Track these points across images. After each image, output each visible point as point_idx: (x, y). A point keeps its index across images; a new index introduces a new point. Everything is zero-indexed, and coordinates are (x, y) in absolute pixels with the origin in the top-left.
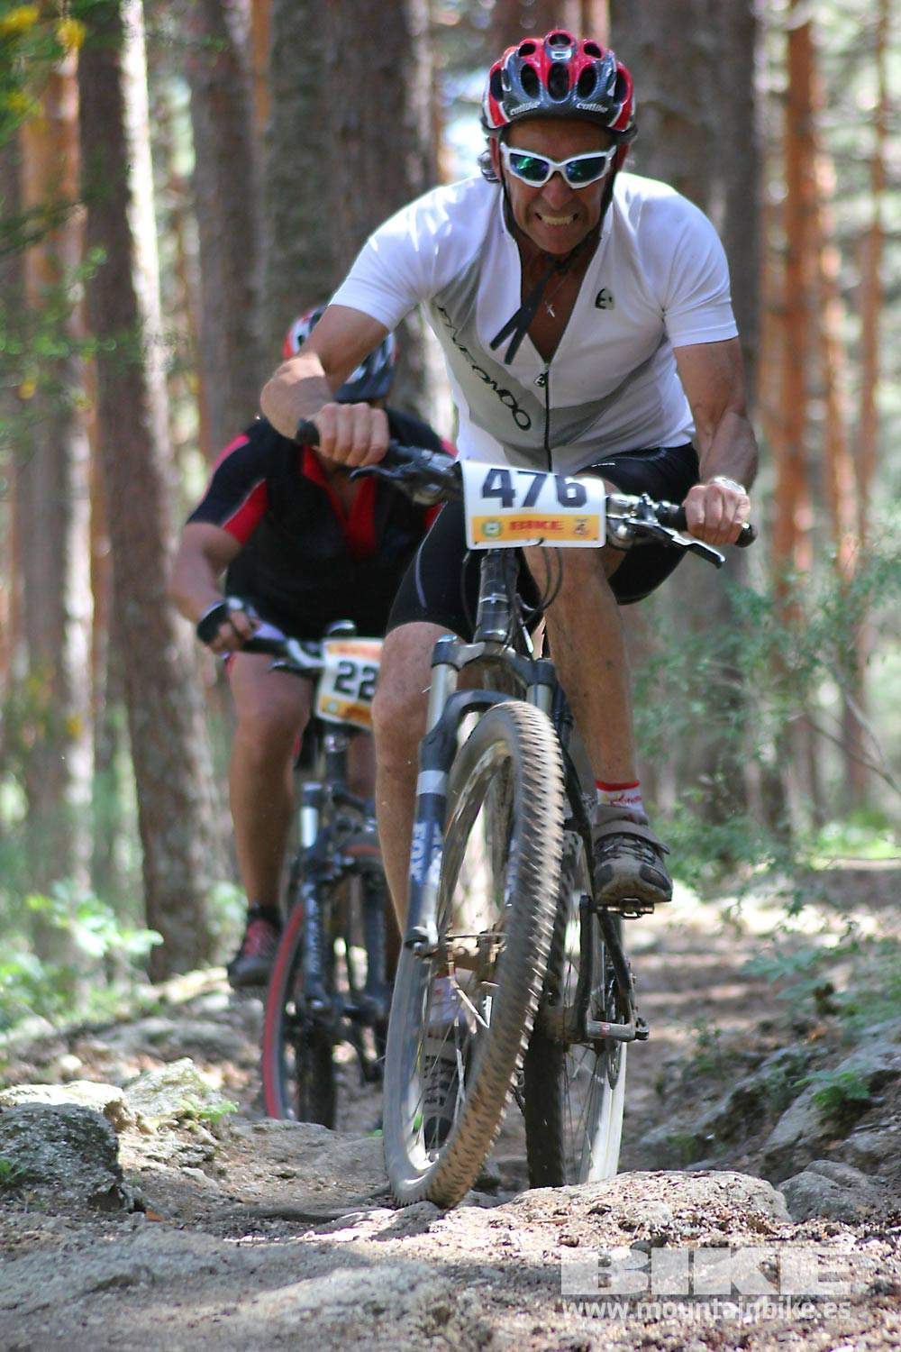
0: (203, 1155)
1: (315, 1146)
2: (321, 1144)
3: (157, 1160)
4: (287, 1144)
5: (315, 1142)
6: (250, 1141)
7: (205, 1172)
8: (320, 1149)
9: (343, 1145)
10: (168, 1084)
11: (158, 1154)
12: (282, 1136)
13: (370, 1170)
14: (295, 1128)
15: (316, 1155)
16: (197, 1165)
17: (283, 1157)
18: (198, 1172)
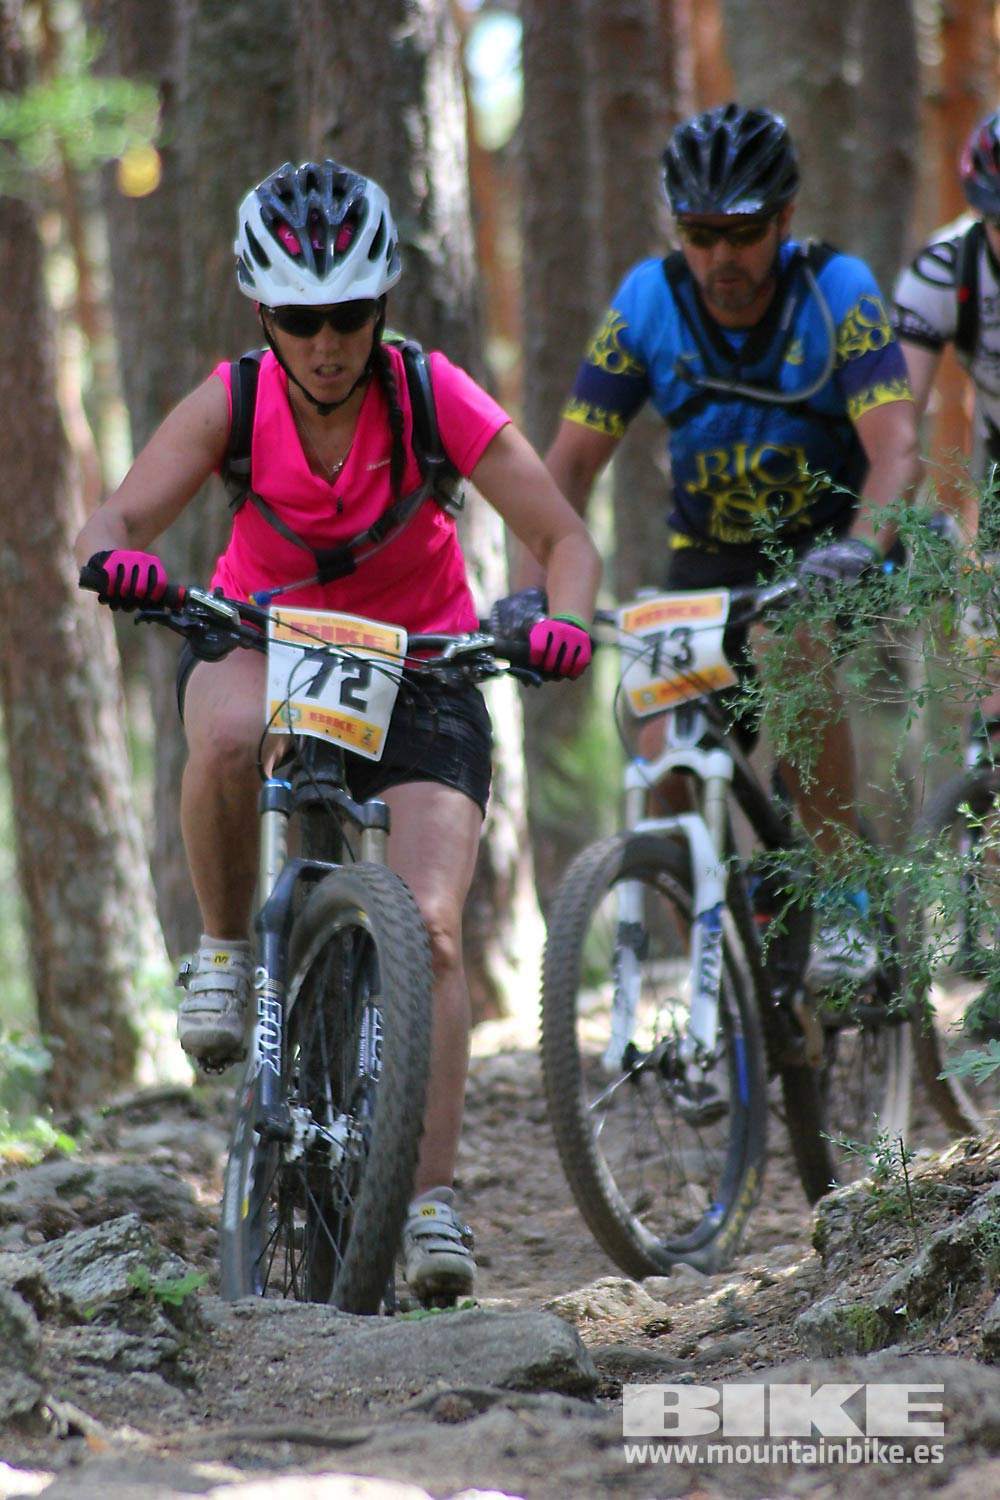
0: (160, 1353)
1: (324, 1336)
2: (332, 1333)
3: (96, 1362)
4: (280, 1335)
5: (324, 1330)
6: (228, 1332)
7: (166, 1379)
8: (330, 1340)
9: (366, 1334)
10: (105, 1250)
11: (96, 1355)
12: (273, 1323)
13: (406, 1370)
14: (294, 1311)
15: (327, 1349)
16: (153, 1368)
17: (276, 1353)
18: (156, 1380)
